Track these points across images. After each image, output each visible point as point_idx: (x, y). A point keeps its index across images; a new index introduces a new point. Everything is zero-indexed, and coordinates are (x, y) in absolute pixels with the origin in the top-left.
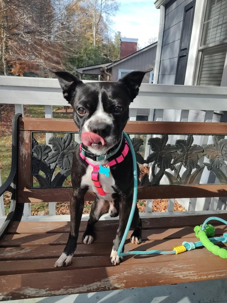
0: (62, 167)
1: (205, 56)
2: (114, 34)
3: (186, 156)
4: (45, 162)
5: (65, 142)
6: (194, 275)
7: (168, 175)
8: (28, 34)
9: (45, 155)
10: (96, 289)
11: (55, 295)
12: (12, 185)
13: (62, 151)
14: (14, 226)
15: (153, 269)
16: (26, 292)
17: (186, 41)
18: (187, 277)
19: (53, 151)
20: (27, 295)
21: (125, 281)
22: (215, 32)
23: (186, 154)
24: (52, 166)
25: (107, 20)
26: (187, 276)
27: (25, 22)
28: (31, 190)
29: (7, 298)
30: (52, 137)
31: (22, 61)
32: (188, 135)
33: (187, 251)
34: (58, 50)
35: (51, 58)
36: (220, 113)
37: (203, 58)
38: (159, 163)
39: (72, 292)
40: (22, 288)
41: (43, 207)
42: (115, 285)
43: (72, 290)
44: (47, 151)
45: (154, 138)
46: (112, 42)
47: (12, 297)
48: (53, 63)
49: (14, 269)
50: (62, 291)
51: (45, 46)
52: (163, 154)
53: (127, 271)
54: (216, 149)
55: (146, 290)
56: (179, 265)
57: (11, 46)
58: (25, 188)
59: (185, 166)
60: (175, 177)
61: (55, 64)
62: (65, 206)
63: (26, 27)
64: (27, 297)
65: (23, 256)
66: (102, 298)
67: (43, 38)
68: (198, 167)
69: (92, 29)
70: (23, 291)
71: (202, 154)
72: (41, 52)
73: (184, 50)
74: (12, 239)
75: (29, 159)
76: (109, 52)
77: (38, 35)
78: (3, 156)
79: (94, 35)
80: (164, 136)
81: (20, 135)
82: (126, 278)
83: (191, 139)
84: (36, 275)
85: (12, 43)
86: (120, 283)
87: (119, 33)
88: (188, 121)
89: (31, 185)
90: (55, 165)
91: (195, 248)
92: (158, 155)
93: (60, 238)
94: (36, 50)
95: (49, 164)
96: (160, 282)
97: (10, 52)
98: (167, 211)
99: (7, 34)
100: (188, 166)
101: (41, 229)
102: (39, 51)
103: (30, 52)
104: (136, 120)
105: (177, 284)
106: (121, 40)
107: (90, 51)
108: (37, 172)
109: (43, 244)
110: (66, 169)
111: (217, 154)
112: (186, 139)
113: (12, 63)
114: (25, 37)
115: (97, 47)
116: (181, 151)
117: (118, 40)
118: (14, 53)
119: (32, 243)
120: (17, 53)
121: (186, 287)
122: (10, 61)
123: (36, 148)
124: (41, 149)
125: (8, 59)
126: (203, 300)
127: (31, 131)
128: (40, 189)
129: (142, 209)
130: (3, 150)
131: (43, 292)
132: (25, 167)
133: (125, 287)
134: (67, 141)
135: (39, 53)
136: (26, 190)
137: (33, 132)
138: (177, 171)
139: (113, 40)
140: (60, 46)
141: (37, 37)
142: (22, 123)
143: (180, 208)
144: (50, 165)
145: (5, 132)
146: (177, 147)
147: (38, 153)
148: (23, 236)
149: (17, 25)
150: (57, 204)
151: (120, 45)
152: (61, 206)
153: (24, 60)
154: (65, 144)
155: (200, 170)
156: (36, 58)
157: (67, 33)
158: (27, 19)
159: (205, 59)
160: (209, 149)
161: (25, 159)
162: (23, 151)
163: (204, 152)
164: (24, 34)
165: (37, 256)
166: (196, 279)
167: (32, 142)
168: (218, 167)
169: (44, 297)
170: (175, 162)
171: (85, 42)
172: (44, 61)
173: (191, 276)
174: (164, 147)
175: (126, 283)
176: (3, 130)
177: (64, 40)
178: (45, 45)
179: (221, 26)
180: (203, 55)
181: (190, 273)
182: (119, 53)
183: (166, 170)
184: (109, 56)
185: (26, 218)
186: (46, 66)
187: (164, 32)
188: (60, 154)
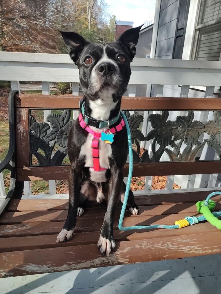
0: (61, 145)
1: (202, 36)
2: (109, 17)
3: (187, 133)
4: (44, 140)
5: (63, 120)
6: (199, 250)
7: (169, 152)
8: (23, 18)
9: (43, 132)
10: (99, 264)
11: (58, 271)
12: (11, 163)
13: (61, 128)
14: (14, 204)
15: (157, 244)
16: (29, 268)
17: (183, 20)
18: (191, 252)
19: (52, 128)
20: (29, 271)
21: (129, 256)
22: (212, 11)
23: (187, 130)
24: (51, 143)
25: (101, 3)
26: (192, 250)
27: (19, 7)
28: (31, 169)
29: (8, 274)
30: (50, 114)
31: (18, 46)
32: (189, 111)
33: (190, 225)
34: (53, 34)
35: (47, 42)
36: (217, 93)
37: (200, 37)
38: (159, 140)
39: (74, 267)
40: (24, 265)
41: (43, 188)
42: (119, 260)
43: (75, 265)
44: (45, 129)
45: (154, 114)
46: (107, 26)
47: (14, 274)
48: (49, 48)
49: (15, 245)
50: (65, 267)
51: (41, 31)
52: (164, 131)
53: (130, 246)
54: (217, 125)
55: (147, 265)
56: (183, 240)
57: (6, 31)
58: (24, 166)
59: (185, 143)
60: (175, 154)
61: (51, 49)
62: (65, 187)
63: (21, 11)
64: (29, 273)
65: (24, 232)
66: (104, 273)
67: (38, 23)
68: (198, 143)
69: (87, 12)
70: (25, 267)
71: (202, 130)
72: (36, 37)
73: (180, 29)
74: (13, 217)
75: (28, 137)
76: (104, 37)
77: (33, 20)
78: (3, 140)
79: (89, 19)
80: (164, 112)
81: (18, 113)
82: (130, 253)
83: (192, 115)
84: (38, 251)
85: (8, 28)
86: (124, 258)
87: (115, 16)
88: (188, 97)
89: (30, 163)
90: (54, 143)
91: (197, 222)
92: (159, 132)
93: (61, 214)
94: (32, 35)
95: (48, 141)
96: (165, 256)
97: (6, 37)
98: (166, 189)
99: (3, 20)
100: (189, 143)
101: (42, 207)
102: (35, 36)
103: (26, 38)
104: (136, 96)
105: (182, 258)
106: (116, 23)
107: (86, 35)
108: (35, 150)
109: (44, 221)
110: (65, 147)
111: (218, 130)
112: (187, 116)
113: (8, 49)
114: (20, 22)
115: (92, 31)
116: (182, 128)
117: (113, 23)
118: (9, 38)
119: (33, 220)
120: (13, 39)
121: (186, 262)
122: (6, 47)
123: (34, 125)
124: (39, 127)
125: (4, 45)
126: (204, 274)
127: (28, 108)
128: (39, 167)
129: (140, 188)
130: (2, 135)
131: (46, 268)
132: (24, 146)
133: (129, 262)
134: (66, 118)
135: (35, 38)
136: (25, 168)
137: (30, 109)
138: (178, 148)
139: (108, 24)
140: (56, 31)
141: (32, 22)
142: (19, 100)
143: (176, 187)
144: (48, 143)
145: (4, 117)
146: (178, 123)
147: (36, 131)
148: (24, 214)
149: (12, 10)
150: (57, 185)
151: (115, 29)
152: (61, 187)
153: (20, 45)
154: (63, 122)
155: (201, 146)
156: (32, 43)
157: (62, 17)
158: (22, 3)
159: (202, 39)
160: (210, 125)
161: (23, 137)
162: (21, 128)
163: (204, 128)
164: (20, 19)
165: (38, 232)
166: (201, 253)
167: (30, 119)
168: (218, 144)
169: (47, 273)
170: (175, 139)
171: (80, 26)
172: (39, 46)
173: (196, 250)
174: (165, 123)
175: (130, 258)
176: (2, 115)
177: (59, 24)
178: (40, 29)
179: (219, 4)
180: (201, 34)
181: (194, 248)
182: (115, 37)
183: (167, 147)
184: (105, 40)
185: (27, 197)
186: (42, 51)
187: (160, 12)
188: (59, 131)
